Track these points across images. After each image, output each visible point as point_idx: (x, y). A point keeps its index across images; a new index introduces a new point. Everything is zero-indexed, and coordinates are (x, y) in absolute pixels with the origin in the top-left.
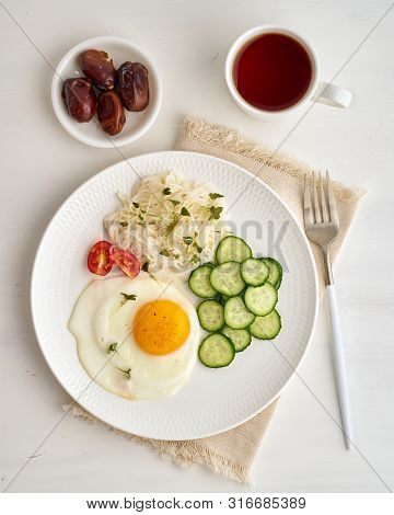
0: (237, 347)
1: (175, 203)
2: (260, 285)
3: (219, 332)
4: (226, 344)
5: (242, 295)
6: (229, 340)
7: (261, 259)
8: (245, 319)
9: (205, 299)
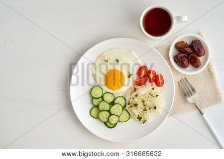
0: (94, 100)
1: (150, 108)
2: (108, 119)
3: (102, 97)
4: (98, 96)
5: (109, 111)
6: (98, 98)
7: (116, 124)
8: (101, 107)
9: (115, 99)
